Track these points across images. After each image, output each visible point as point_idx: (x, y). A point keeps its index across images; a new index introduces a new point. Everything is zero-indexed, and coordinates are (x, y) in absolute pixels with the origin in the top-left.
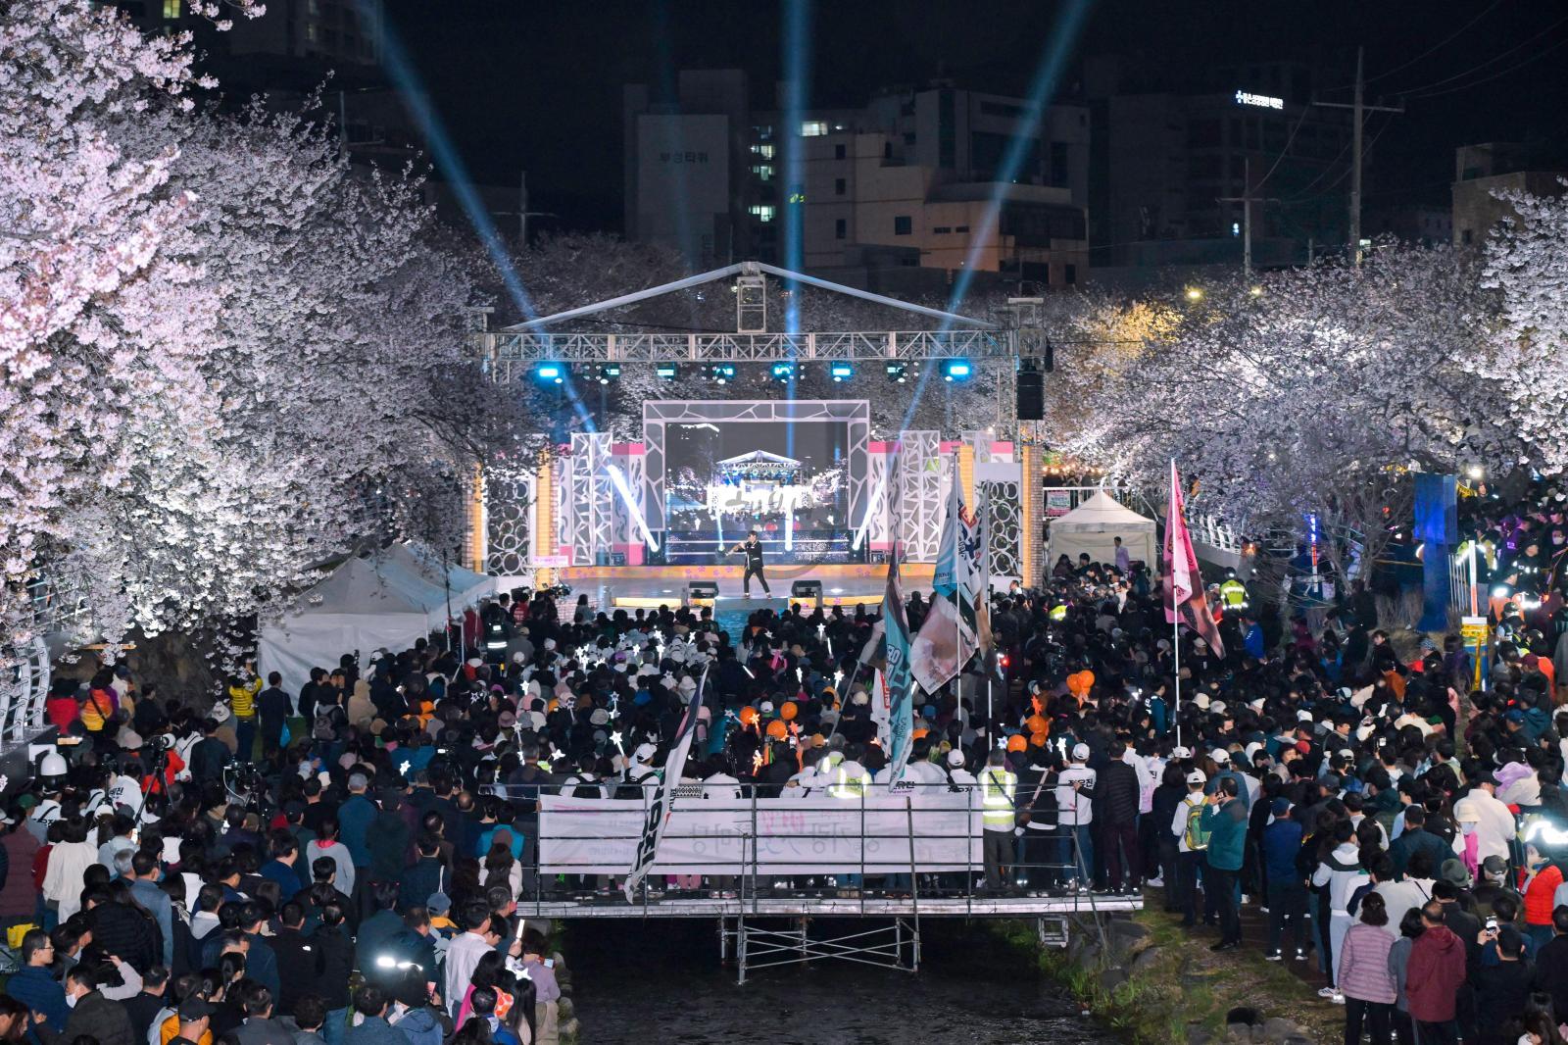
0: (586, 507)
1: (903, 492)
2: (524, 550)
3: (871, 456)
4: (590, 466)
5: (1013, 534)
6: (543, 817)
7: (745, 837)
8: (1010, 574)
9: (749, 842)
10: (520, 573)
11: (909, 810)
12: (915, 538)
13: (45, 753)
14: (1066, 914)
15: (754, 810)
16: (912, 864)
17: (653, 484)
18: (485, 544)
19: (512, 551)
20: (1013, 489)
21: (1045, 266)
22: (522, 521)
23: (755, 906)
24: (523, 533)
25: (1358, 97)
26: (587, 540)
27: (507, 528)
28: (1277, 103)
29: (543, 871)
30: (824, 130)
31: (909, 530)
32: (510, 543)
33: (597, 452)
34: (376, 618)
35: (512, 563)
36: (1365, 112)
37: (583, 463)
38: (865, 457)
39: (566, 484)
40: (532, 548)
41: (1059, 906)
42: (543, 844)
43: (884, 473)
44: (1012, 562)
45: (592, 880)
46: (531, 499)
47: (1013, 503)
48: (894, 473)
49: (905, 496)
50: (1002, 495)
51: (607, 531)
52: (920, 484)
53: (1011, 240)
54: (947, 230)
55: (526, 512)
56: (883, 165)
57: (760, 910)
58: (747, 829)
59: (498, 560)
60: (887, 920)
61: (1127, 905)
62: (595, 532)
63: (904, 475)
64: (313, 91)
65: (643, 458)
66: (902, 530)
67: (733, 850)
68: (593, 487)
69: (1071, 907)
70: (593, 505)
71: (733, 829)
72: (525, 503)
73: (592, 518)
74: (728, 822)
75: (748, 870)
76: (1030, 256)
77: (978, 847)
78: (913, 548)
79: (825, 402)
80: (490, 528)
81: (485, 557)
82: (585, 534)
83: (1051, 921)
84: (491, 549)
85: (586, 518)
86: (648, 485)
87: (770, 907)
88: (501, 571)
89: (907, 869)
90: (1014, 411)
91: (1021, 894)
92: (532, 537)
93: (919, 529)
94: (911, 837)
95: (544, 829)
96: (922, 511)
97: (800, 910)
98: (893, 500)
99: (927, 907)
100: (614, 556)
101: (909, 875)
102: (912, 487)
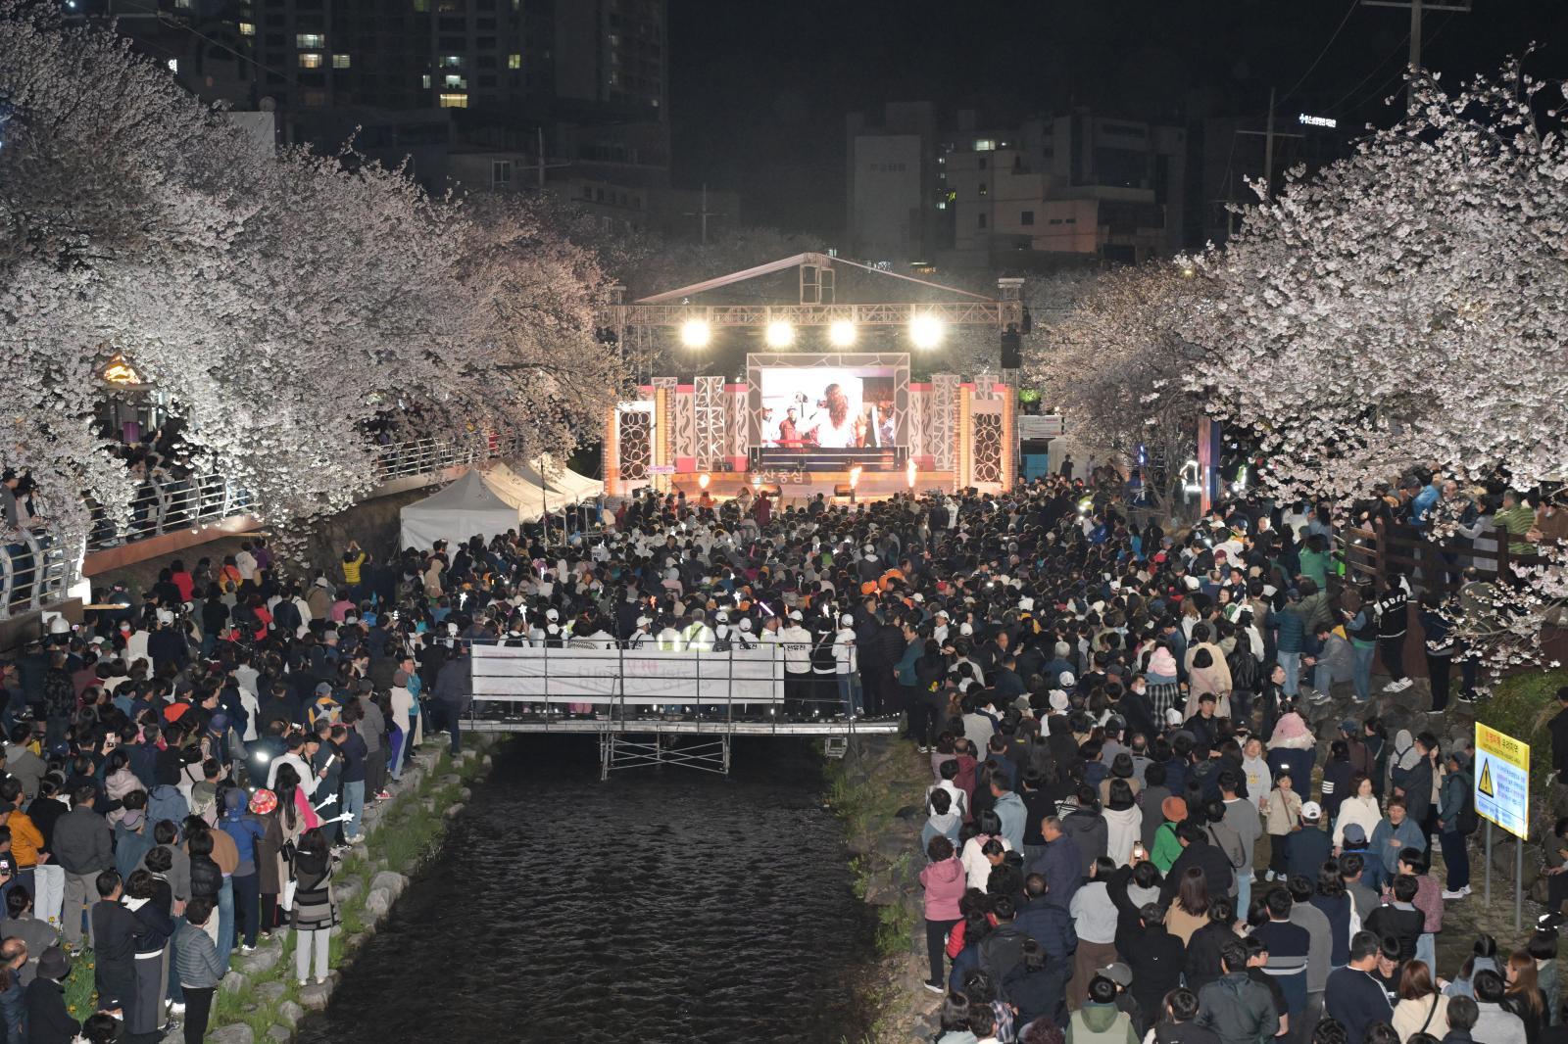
0: (705, 430)
1: (934, 420)
2: (647, 461)
3: (910, 394)
4: (708, 400)
5: (997, 451)
6: (475, 663)
7: (615, 677)
8: (994, 481)
9: (618, 681)
10: (644, 478)
11: (731, 660)
12: (942, 453)
13: (55, 617)
14: (844, 735)
15: (621, 659)
16: (730, 698)
17: (754, 414)
18: (618, 457)
19: (638, 462)
20: (997, 419)
21: (1132, 248)
22: (645, 440)
23: (623, 725)
24: (646, 449)
25: (1270, 127)
26: (706, 453)
27: (634, 446)
28: (1331, 123)
29: (475, 698)
30: (993, 147)
31: (938, 447)
32: (637, 456)
33: (714, 390)
34: (484, 513)
35: (638, 471)
36: (1275, 138)
37: (703, 398)
38: (906, 394)
39: (690, 414)
40: (653, 460)
41: (837, 730)
42: (475, 681)
43: (919, 405)
44: (996, 471)
45: (519, 706)
46: (652, 424)
47: (998, 429)
48: (926, 405)
49: (935, 423)
50: (989, 424)
51: (720, 448)
52: (946, 414)
53: (1107, 229)
54: (1060, 222)
55: (648, 434)
56: (1014, 173)
57: (626, 728)
58: (616, 671)
59: (628, 468)
60: (716, 737)
61: (887, 729)
62: (712, 447)
63: (935, 408)
64: (347, 142)
65: (746, 395)
66: (932, 448)
67: (607, 686)
68: (710, 416)
69: (846, 730)
70: (711, 428)
71: (607, 671)
72: (647, 428)
73: (710, 437)
74: (603, 667)
75: (617, 701)
76: (1120, 240)
77: (780, 688)
78: (940, 460)
79: (878, 354)
80: (622, 446)
81: (619, 466)
82: (705, 449)
83: (836, 740)
84: (623, 460)
85: (706, 438)
86: (750, 415)
87: (633, 727)
88: (630, 476)
89: (726, 702)
90: (999, 362)
91: (815, 721)
92: (652, 452)
93: (945, 447)
94: (730, 679)
95: (476, 669)
96: (947, 433)
97: (654, 729)
98: (926, 426)
99: (743, 728)
100: (725, 464)
101: (726, 706)
102: (940, 417)
